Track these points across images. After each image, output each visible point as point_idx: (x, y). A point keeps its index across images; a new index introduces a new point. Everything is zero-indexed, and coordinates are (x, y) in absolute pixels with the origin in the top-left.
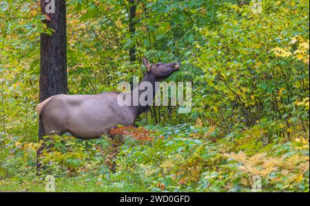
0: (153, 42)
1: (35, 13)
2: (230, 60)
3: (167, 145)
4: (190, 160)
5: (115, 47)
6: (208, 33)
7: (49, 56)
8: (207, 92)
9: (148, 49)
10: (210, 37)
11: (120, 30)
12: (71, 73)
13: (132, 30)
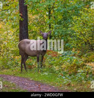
0: (56, 22)
1: (17, 13)
2: (84, 28)
3: (63, 59)
4: (72, 65)
5: (44, 24)
6: (77, 18)
7: (22, 27)
8: (77, 39)
9: (55, 24)
10: (78, 20)
11: (46, 18)
12: (30, 33)
13: (50, 18)
